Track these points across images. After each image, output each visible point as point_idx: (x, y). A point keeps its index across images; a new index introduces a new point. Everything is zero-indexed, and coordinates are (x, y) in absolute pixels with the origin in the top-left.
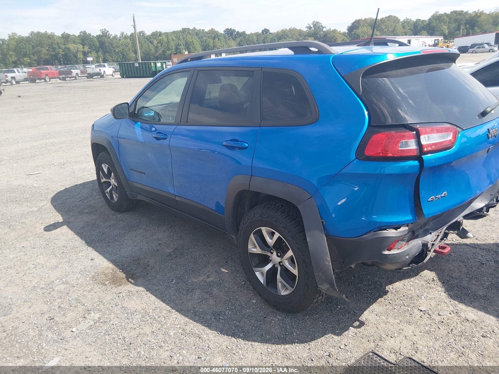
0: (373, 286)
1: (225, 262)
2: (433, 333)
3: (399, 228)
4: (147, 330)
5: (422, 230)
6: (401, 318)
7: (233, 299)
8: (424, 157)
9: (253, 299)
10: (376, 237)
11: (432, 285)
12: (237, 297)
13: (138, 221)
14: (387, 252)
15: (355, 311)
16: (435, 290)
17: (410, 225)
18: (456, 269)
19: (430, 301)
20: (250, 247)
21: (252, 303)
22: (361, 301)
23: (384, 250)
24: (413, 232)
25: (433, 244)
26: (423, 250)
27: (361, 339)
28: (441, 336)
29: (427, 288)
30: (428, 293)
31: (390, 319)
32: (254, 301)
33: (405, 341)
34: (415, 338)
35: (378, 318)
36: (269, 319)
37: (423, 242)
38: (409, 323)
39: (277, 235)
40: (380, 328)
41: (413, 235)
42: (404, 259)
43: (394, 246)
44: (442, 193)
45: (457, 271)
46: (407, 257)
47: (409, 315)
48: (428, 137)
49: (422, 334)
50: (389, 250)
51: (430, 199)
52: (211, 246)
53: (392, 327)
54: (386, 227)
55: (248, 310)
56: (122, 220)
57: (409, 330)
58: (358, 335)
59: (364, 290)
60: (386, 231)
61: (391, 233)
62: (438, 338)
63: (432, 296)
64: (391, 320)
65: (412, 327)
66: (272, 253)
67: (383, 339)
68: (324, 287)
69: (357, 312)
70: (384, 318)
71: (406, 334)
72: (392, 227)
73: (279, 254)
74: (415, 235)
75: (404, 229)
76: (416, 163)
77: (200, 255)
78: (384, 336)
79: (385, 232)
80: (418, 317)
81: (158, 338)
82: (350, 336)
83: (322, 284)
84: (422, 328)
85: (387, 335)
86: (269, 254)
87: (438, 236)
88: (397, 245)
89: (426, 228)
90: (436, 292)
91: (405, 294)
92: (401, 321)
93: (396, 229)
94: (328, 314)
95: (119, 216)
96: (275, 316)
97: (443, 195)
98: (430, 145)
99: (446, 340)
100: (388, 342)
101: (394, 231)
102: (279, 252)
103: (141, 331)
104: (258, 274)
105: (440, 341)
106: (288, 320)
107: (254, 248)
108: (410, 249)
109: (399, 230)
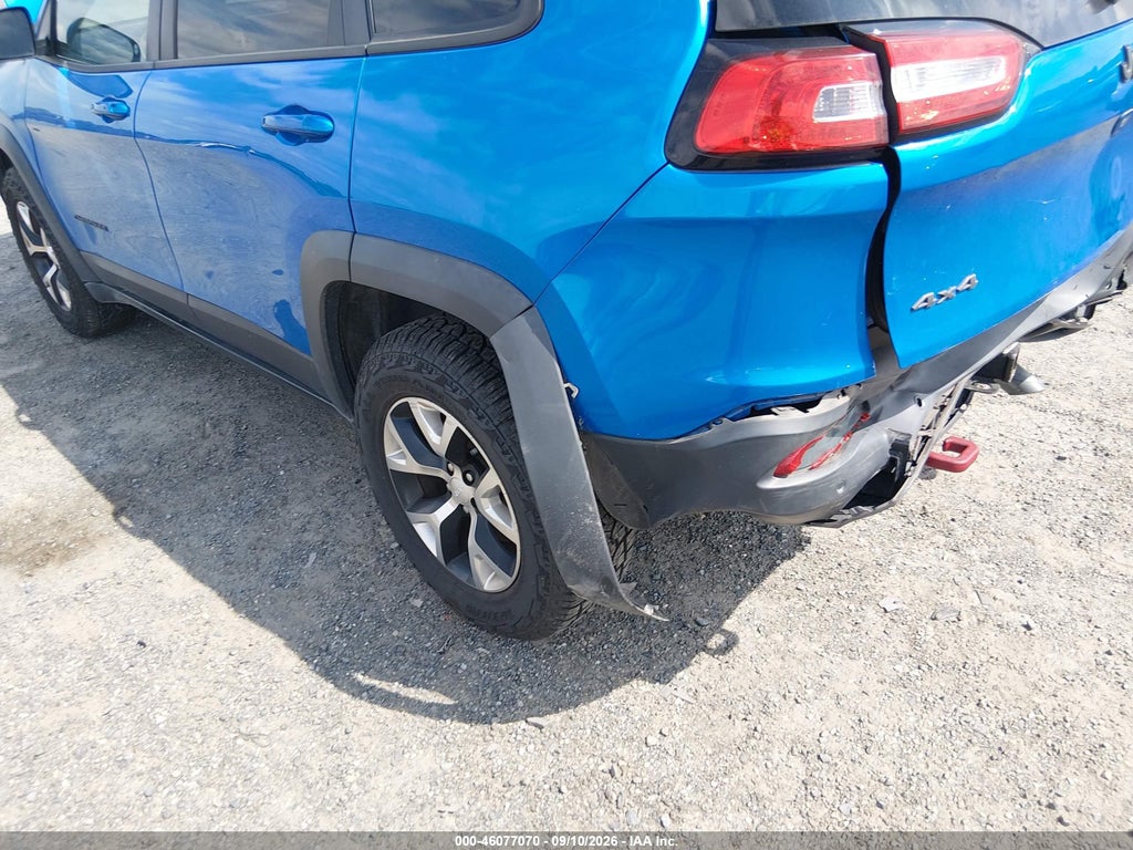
0: (755, 540)
1: (354, 480)
2: (919, 683)
3: (815, 403)
4: (93, 708)
5: (895, 394)
6: (827, 638)
7: (359, 597)
8: (904, 151)
9: (417, 596)
10: (738, 436)
11: (919, 529)
12: (372, 590)
13: (132, 363)
14: (773, 483)
15: (699, 619)
16: (928, 542)
17: (853, 391)
18: (989, 478)
19: (913, 578)
20: (390, 454)
21: (413, 607)
22: (719, 587)
23: (764, 476)
24: (866, 406)
25: (926, 439)
26: (892, 462)
27: (708, 709)
28: (940, 694)
29: (905, 539)
30: (910, 553)
31: (795, 640)
32: (418, 603)
33: (835, 713)
34: (865, 704)
35: (762, 640)
36: (453, 655)
37: (895, 436)
38: (851, 652)
39: (452, 424)
40: (765, 673)
41: (865, 414)
42: (831, 499)
43: (797, 461)
44: (961, 280)
45: (994, 484)
46: (840, 491)
47: (850, 628)
48: (921, 73)
49: (886, 686)
50: (782, 472)
51: (919, 304)
52: (322, 434)
53: (801, 668)
54: (771, 403)
55: (395, 633)
56: (90, 360)
57: (847, 676)
58: (701, 697)
59: (731, 553)
60: (771, 417)
61: (786, 422)
62: (930, 699)
63: (918, 564)
64: (800, 645)
65: (857, 666)
66: (451, 473)
67: (772, 710)
68: (585, 589)
69: (704, 622)
70: (780, 638)
71: (840, 688)
72: (790, 401)
73: (469, 476)
74: (871, 413)
75: (830, 405)
76: (876, 172)
77: (287, 462)
78: (776, 699)
79: (767, 421)
80: (877, 632)
81: (118, 734)
82: (678, 701)
83: (577, 582)
84: (887, 667)
85: (784, 696)
86: (443, 474)
87: (943, 407)
88: (809, 457)
89: (904, 386)
90: (931, 550)
91: (842, 559)
92: (826, 648)
93: (804, 406)
94: (623, 633)
95: (86, 348)
96: (471, 649)
97: (963, 286)
98: (926, 105)
99: (954, 706)
100: (785, 718)
101: (797, 414)
102: (468, 472)
103: (74, 711)
104: (421, 529)
105: (937, 712)
106: (507, 658)
107: (400, 459)
108: (851, 465)
109: (812, 411)
